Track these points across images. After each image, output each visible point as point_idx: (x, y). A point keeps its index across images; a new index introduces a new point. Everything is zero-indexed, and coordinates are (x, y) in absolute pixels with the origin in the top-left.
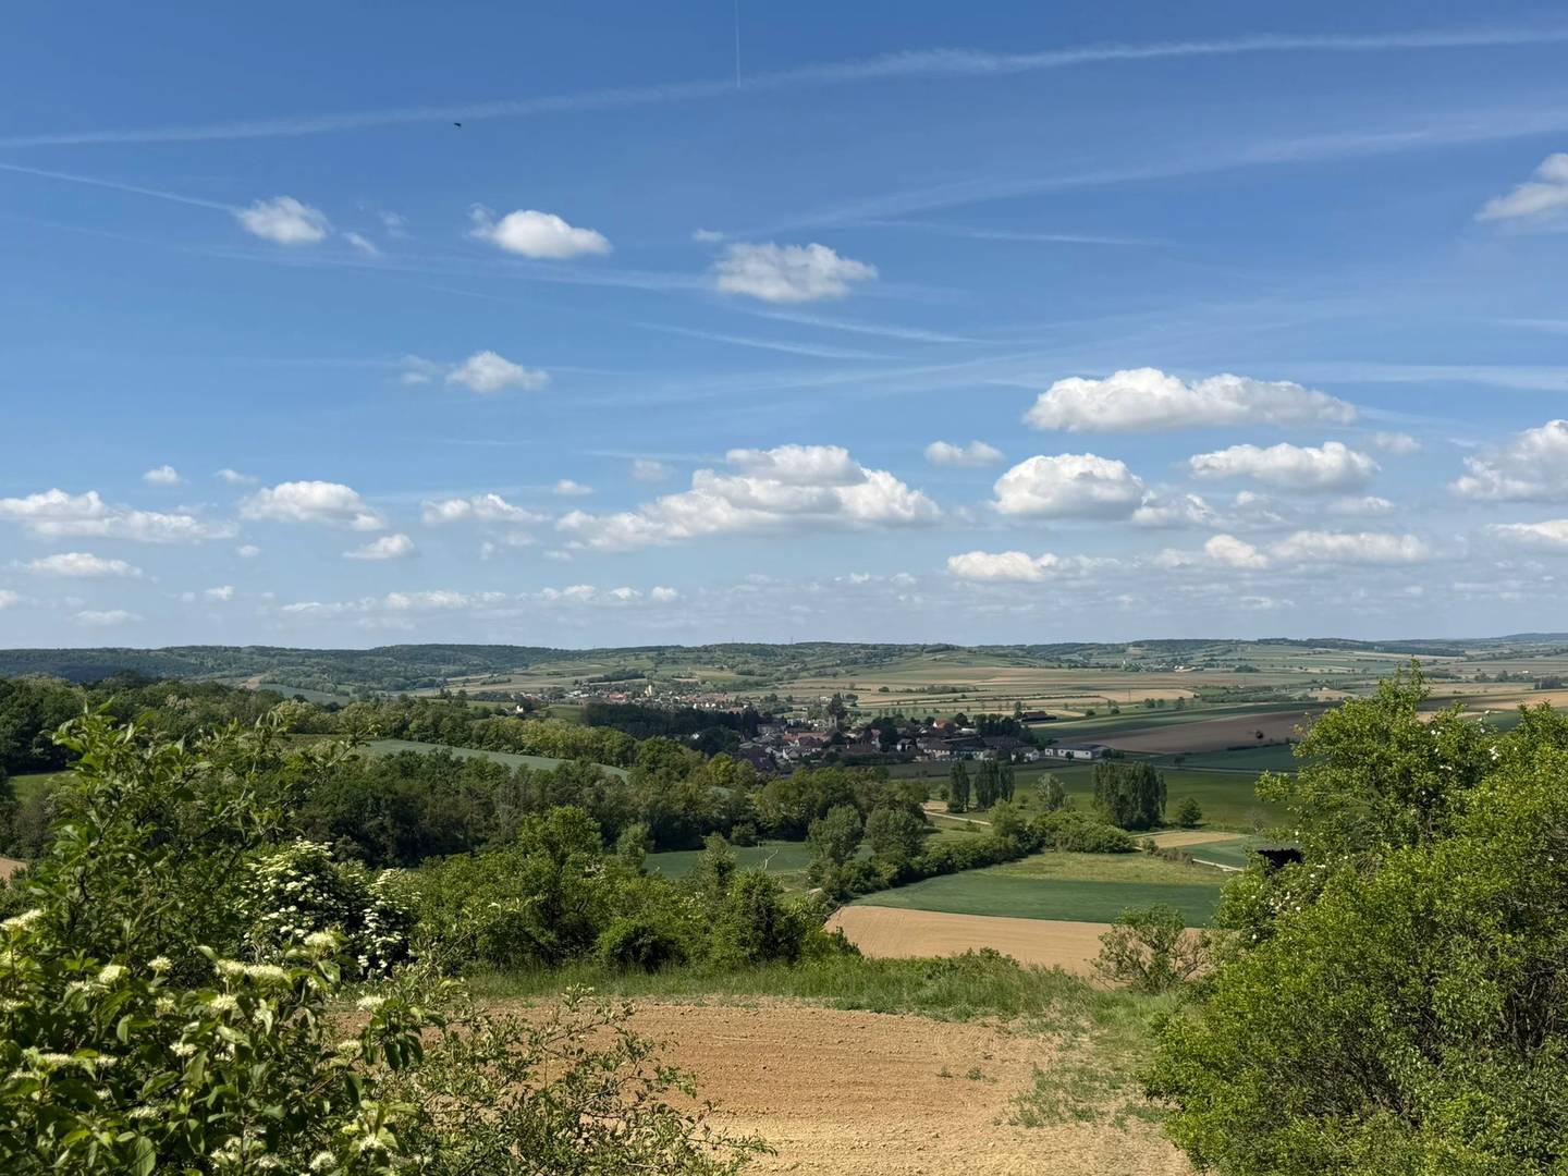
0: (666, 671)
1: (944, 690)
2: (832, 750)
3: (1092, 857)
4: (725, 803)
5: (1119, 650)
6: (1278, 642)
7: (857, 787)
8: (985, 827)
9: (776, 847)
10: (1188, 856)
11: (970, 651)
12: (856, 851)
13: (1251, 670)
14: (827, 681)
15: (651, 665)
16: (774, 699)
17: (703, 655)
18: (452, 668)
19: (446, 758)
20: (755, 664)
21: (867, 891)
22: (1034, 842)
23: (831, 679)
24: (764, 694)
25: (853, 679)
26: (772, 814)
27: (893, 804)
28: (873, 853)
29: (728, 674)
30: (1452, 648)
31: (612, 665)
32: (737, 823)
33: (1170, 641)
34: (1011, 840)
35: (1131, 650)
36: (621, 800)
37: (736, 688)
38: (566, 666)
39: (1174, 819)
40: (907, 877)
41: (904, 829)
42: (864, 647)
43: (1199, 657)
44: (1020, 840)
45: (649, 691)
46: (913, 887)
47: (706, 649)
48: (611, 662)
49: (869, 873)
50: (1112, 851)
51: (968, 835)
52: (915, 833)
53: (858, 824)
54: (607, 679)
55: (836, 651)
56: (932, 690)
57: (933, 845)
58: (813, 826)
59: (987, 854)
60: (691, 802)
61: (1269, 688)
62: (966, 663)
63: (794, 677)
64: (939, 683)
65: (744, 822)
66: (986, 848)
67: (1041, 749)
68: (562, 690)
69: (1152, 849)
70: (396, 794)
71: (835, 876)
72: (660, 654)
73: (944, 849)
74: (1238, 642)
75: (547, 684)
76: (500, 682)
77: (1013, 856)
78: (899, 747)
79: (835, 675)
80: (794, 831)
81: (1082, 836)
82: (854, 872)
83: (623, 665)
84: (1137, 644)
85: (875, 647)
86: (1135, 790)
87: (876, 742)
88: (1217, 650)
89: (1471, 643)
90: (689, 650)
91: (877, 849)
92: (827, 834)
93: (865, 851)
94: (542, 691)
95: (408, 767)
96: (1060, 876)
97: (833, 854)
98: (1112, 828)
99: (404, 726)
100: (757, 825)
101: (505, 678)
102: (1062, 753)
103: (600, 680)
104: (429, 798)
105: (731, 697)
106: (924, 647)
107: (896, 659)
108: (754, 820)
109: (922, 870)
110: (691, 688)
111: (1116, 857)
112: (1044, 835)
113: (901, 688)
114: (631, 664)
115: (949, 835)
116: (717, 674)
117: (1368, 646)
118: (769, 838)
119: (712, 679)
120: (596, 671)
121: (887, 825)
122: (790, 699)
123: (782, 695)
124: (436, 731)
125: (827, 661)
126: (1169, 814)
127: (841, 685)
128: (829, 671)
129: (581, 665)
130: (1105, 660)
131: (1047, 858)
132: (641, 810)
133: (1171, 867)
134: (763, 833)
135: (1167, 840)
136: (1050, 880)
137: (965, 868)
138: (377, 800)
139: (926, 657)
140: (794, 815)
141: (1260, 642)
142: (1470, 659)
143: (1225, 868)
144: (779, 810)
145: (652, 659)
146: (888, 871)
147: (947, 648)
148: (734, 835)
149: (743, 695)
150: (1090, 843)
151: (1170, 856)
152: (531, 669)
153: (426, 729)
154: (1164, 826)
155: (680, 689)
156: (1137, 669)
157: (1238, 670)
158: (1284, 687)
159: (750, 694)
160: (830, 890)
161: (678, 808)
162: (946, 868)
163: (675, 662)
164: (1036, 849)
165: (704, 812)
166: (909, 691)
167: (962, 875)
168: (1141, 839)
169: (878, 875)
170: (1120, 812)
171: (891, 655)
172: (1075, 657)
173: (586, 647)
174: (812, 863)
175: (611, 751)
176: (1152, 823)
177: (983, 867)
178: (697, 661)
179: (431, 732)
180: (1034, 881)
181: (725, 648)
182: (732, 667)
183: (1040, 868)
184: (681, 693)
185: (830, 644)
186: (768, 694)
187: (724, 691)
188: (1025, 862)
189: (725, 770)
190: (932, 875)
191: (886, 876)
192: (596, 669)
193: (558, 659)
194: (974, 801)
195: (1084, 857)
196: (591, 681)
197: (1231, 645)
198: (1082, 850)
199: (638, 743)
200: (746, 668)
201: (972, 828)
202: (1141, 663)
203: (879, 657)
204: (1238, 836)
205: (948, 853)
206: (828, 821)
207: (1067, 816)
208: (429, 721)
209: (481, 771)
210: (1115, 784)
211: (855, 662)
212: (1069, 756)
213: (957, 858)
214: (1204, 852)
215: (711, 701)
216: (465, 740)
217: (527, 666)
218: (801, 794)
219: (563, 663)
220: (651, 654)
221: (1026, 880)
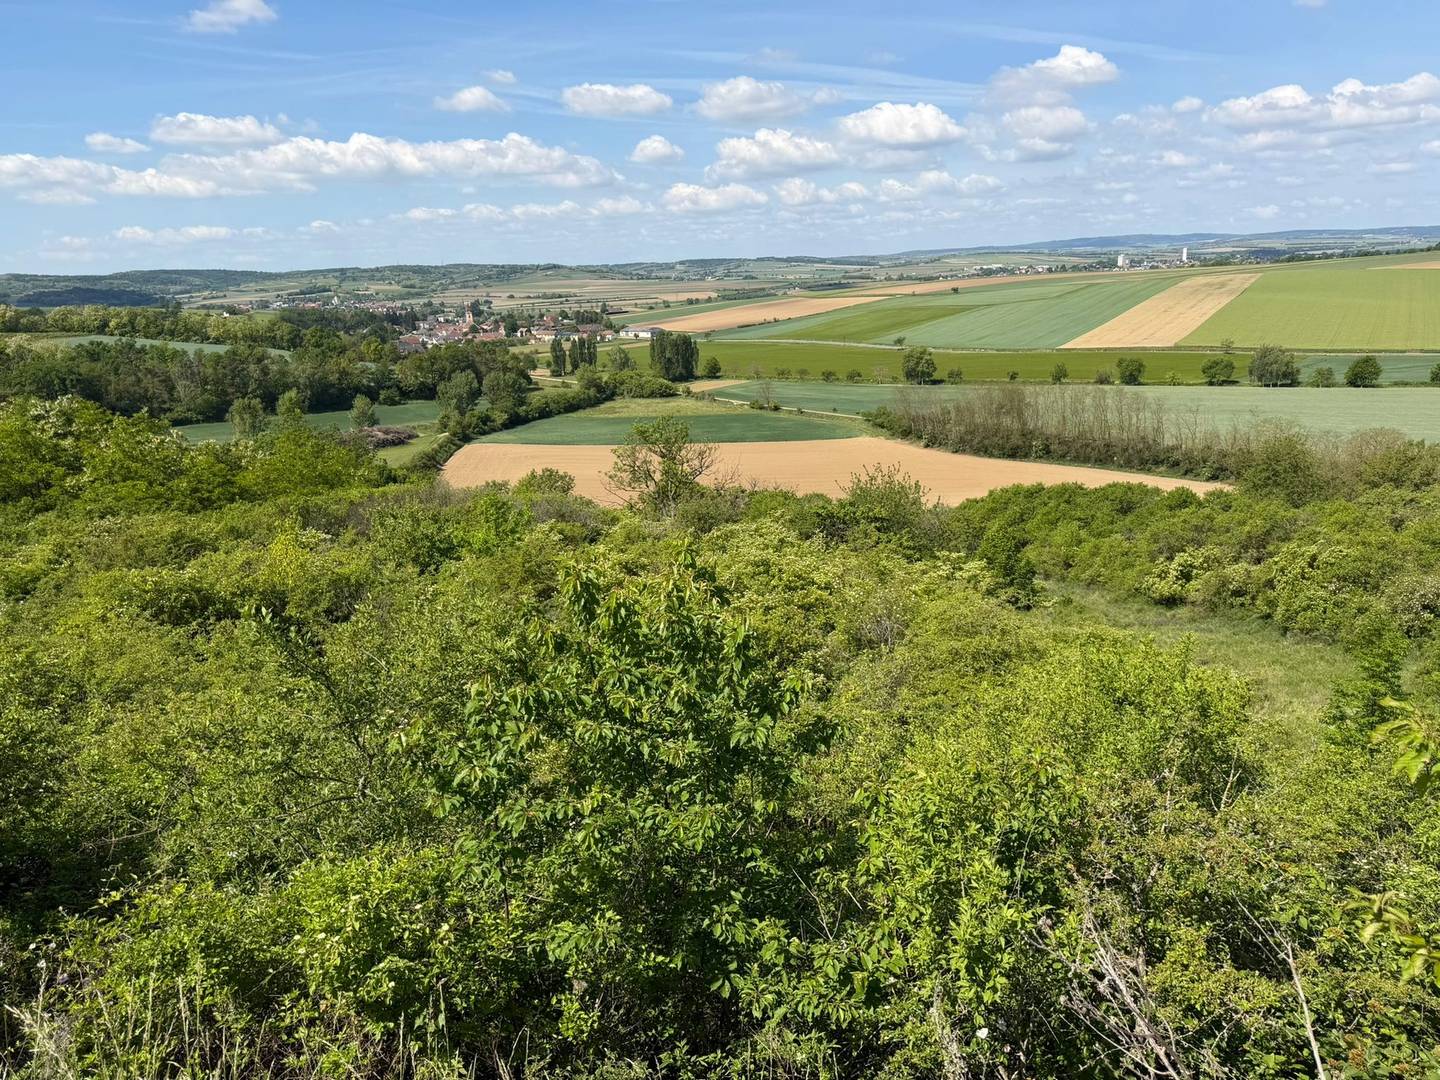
0: (348, 286)
1: (553, 296)
2: (470, 337)
3: (649, 401)
4: (372, 373)
5: (670, 267)
6: (769, 259)
7: (478, 359)
8: (574, 384)
9: (414, 405)
10: (711, 396)
11: (570, 268)
12: (476, 405)
13: (753, 278)
14: (470, 292)
15: (336, 282)
16: (430, 304)
17: (375, 274)
18: (179, 288)
19: (131, 346)
20: (416, 280)
21: (484, 433)
22: (608, 392)
23: (472, 290)
24: (422, 301)
25: (489, 290)
26: (411, 380)
27: (505, 369)
28: (490, 406)
29: (395, 287)
30: (870, 261)
31: (305, 283)
32: (383, 389)
33: (702, 260)
34: (592, 392)
35: (678, 267)
36: (283, 374)
37: (402, 297)
38: (269, 284)
39: (704, 373)
40: (514, 422)
41: (513, 386)
42: (495, 266)
43: (720, 271)
44: (599, 391)
45: (335, 301)
46: (520, 428)
47: (377, 269)
48: (305, 281)
49: (486, 420)
50: (662, 396)
51: (562, 390)
52: (521, 390)
53: (475, 384)
54: (302, 293)
55: (475, 269)
56: (545, 296)
57: (535, 399)
58: (441, 387)
59: (574, 402)
60: (344, 373)
61: (764, 289)
62: (569, 278)
63: (445, 289)
64: (550, 291)
65: (389, 388)
66: (574, 398)
67: (617, 332)
68: (267, 302)
69: (688, 393)
70: (80, 375)
71: (458, 423)
72: (343, 273)
73: (543, 401)
74: (745, 260)
75: (255, 298)
76: (217, 297)
77: (593, 403)
78: (519, 334)
79: (475, 287)
80: (428, 393)
81: (641, 387)
82: (474, 420)
83: (313, 283)
84: (682, 263)
85: (503, 267)
86: (677, 354)
87: (502, 331)
88: (732, 265)
89: (883, 258)
90: (365, 271)
91: (492, 403)
92: (453, 392)
93: (483, 405)
94: (251, 302)
95: (94, 354)
96: (626, 415)
97: (458, 407)
98: (661, 380)
99: (105, 324)
100: (400, 389)
101: (222, 294)
102: (631, 335)
103: (297, 294)
104: (112, 378)
105: (399, 304)
106: (538, 266)
107: (518, 275)
108: (397, 386)
109: (527, 416)
110: (369, 298)
111: (664, 400)
112: (615, 387)
113: (523, 295)
114: (321, 282)
115: (549, 391)
116: (387, 287)
117: (822, 261)
118: (411, 399)
119: (383, 291)
120: (294, 287)
121: (498, 384)
122: (442, 304)
123: (436, 301)
124: (133, 328)
125: (470, 277)
126: (699, 370)
127: (480, 294)
128: (470, 284)
129: (284, 283)
130: (661, 274)
131: (618, 403)
132: (301, 381)
133: (700, 404)
134: (406, 395)
135: (697, 387)
136: (619, 418)
137: (560, 413)
138: (63, 381)
139: (540, 274)
140: (429, 381)
141: (758, 259)
142: (882, 267)
143: (735, 402)
144: (416, 377)
145: (336, 278)
146: (500, 417)
147: (555, 267)
148: (382, 397)
149: (406, 302)
150: (647, 391)
151: (700, 397)
152: (242, 287)
153: (125, 326)
154: (697, 378)
155: (359, 299)
156: (682, 279)
157: (746, 278)
158: (773, 288)
159: (413, 301)
160: (454, 435)
161: (333, 378)
162: (545, 413)
163: (354, 280)
164: (611, 397)
165: (356, 381)
166: (529, 297)
167: (557, 418)
168: (681, 387)
169: (493, 421)
170: (667, 370)
171: (515, 272)
172: (642, 272)
173: (284, 270)
174: (441, 414)
175: (282, 339)
176: (689, 376)
177: (572, 411)
178: (372, 278)
179: (128, 328)
180: (608, 419)
181: (392, 269)
182: (398, 283)
183: (613, 410)
184: (360, 302)
185: (471, 265)
186: (426, 301)
187: (393, 299)
188: (602, 406)
189: (375, 350)
190: (534, 419)
191: (499, 422)
192: (294, 286)
193: (264, 279)
194: (569, 368)
195: (642, 401)
196: (290, 295)
197: (741, 262)
198: (642, 396)
199: (304, 331)
200: (409, 283)
201: (566, 385)
202: (684, 275)
203: (507, 274)
204: (743, 382)
205: (546, 403)
206: (453, 382)
207: (632, 373)
208: (125, 319)
209: (162, 355)
210: (663, 352)
211: (489, 277)
212: (636, 336)
213: (553, 406)
214: (721, 393)
215: (383, 306)
216: (159, 334)
217: (239, 285)
218: (433, 364)
219: (267, 283)
220: (337, 274)
221: (602, 419)
